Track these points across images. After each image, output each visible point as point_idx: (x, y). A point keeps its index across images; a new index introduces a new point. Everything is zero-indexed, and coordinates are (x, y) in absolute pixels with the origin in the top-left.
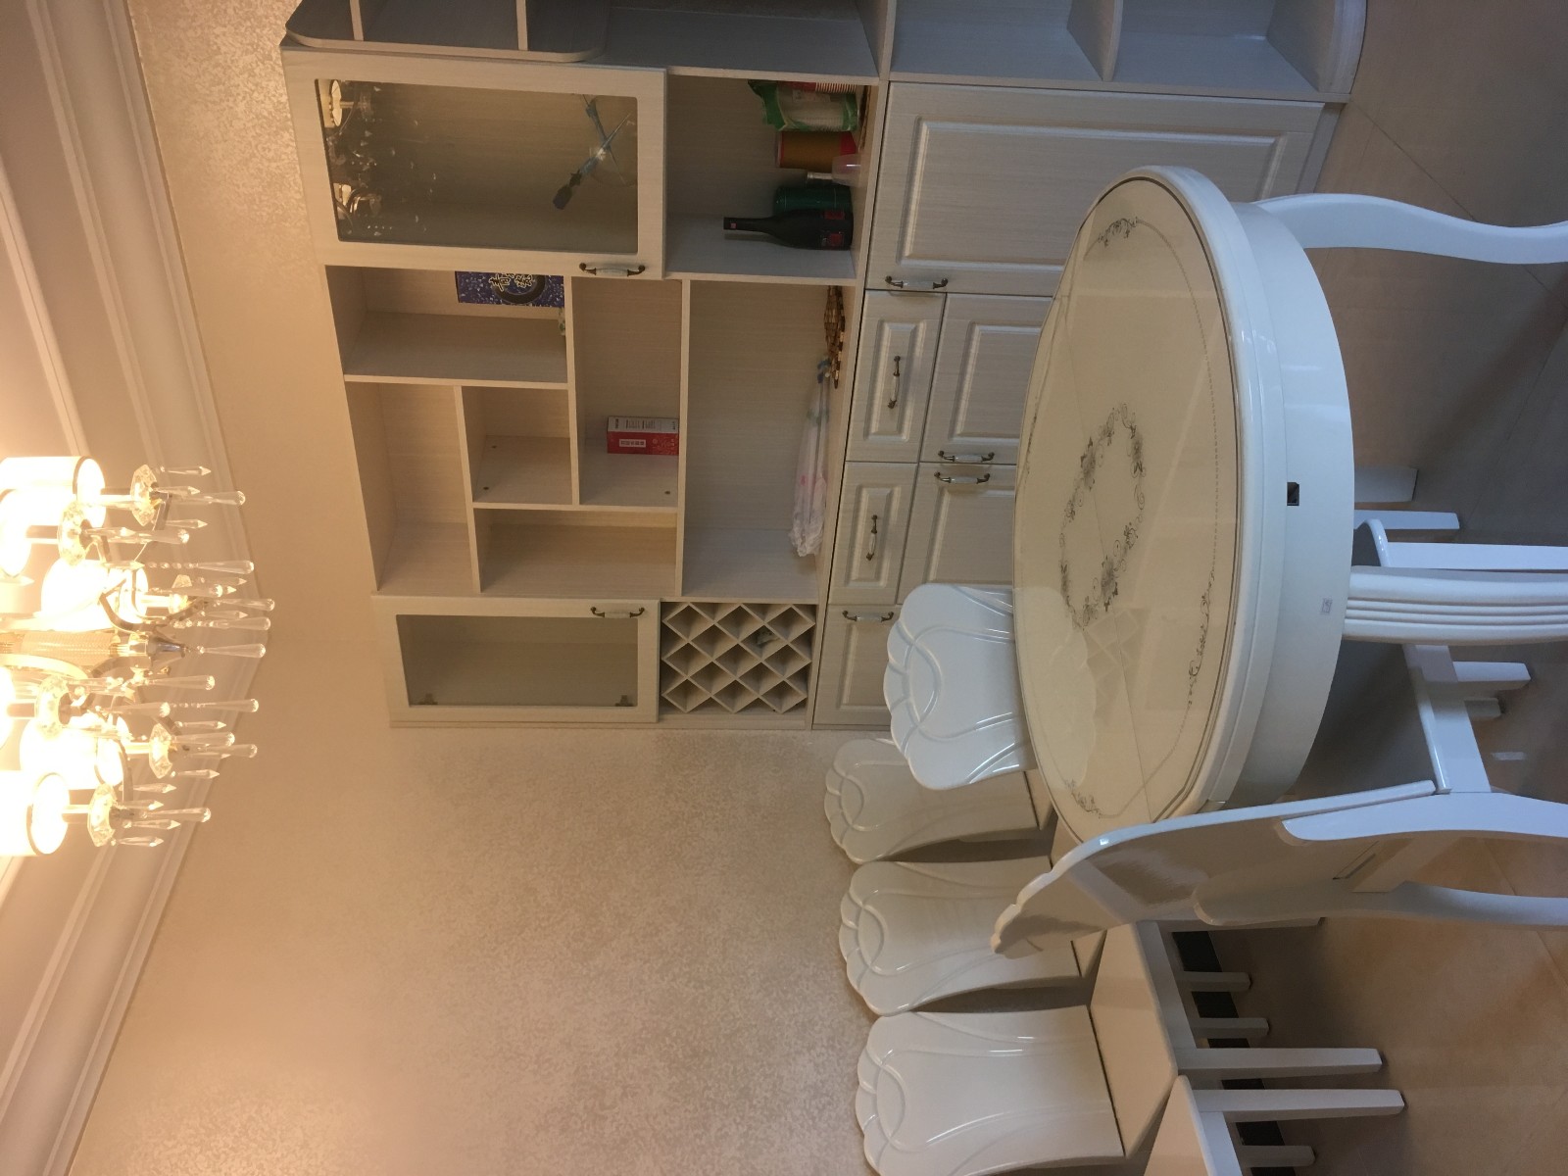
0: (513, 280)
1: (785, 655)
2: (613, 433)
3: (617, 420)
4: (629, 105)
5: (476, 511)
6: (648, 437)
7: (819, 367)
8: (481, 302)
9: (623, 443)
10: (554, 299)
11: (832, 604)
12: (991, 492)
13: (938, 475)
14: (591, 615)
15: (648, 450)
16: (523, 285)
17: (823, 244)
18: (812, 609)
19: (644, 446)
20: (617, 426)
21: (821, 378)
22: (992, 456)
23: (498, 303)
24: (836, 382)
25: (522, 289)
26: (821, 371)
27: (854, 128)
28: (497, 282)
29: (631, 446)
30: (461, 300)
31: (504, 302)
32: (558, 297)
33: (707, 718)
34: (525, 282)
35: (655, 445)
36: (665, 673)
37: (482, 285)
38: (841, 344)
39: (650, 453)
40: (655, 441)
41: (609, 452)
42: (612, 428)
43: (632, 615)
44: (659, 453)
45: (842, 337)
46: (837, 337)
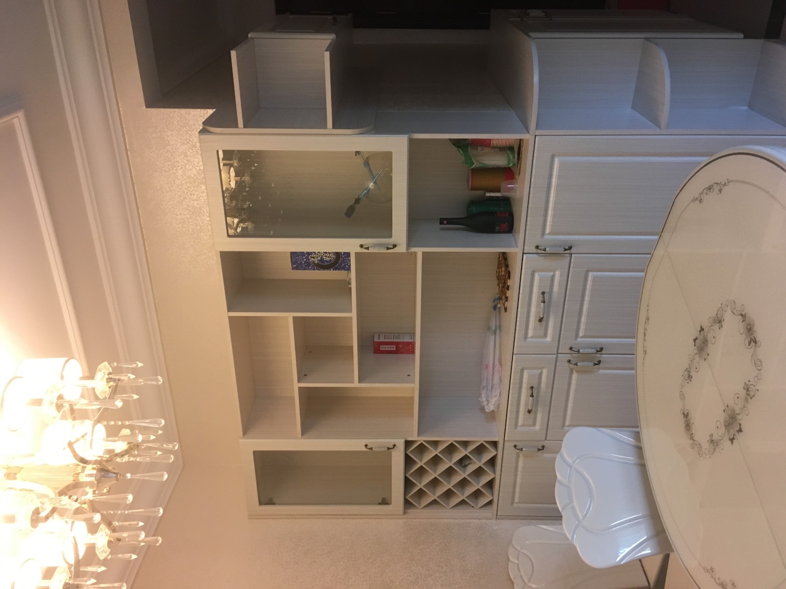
0: (322, 256)
1: (479, 472)
2: (377, 342)
3: (379, 335)
4: (387, 157)
5: (299, 388)
6: (397, 344)
7: (494, 301)
8: (305, 269)
9: (383, 348)
10: (345, 266)
11: (507, 441)
12: (601, 371)
13: (569, 361)
14: (364, 449)
15: (396, 352)
16: (328, 259)
17: (497, 230)
18: (495, 444)
19: (394, 349)
20: (379, 339)
21: (495, 307)
22: (602, 349)
23: (314, 269)
24: (506, 309)
25: (327, 261)
26: (495, 304)
27: (514, 165)
28: (314, 258)
29: (387, 349)
30: (293, 269)
31: (317, 269)
32: (347, 265)
33: (434, 512)
34: (329, 257)
35: (401, 348)
36: (408, 484)
37: (305, 260)
38: (508, 286)
39: (397, 353)
40: (401, 346)
41: (375, 353)
42: (376, 340)
43: (389, 449)
44: (402, 353)
45: (509, 282)
46: (505, 282)
